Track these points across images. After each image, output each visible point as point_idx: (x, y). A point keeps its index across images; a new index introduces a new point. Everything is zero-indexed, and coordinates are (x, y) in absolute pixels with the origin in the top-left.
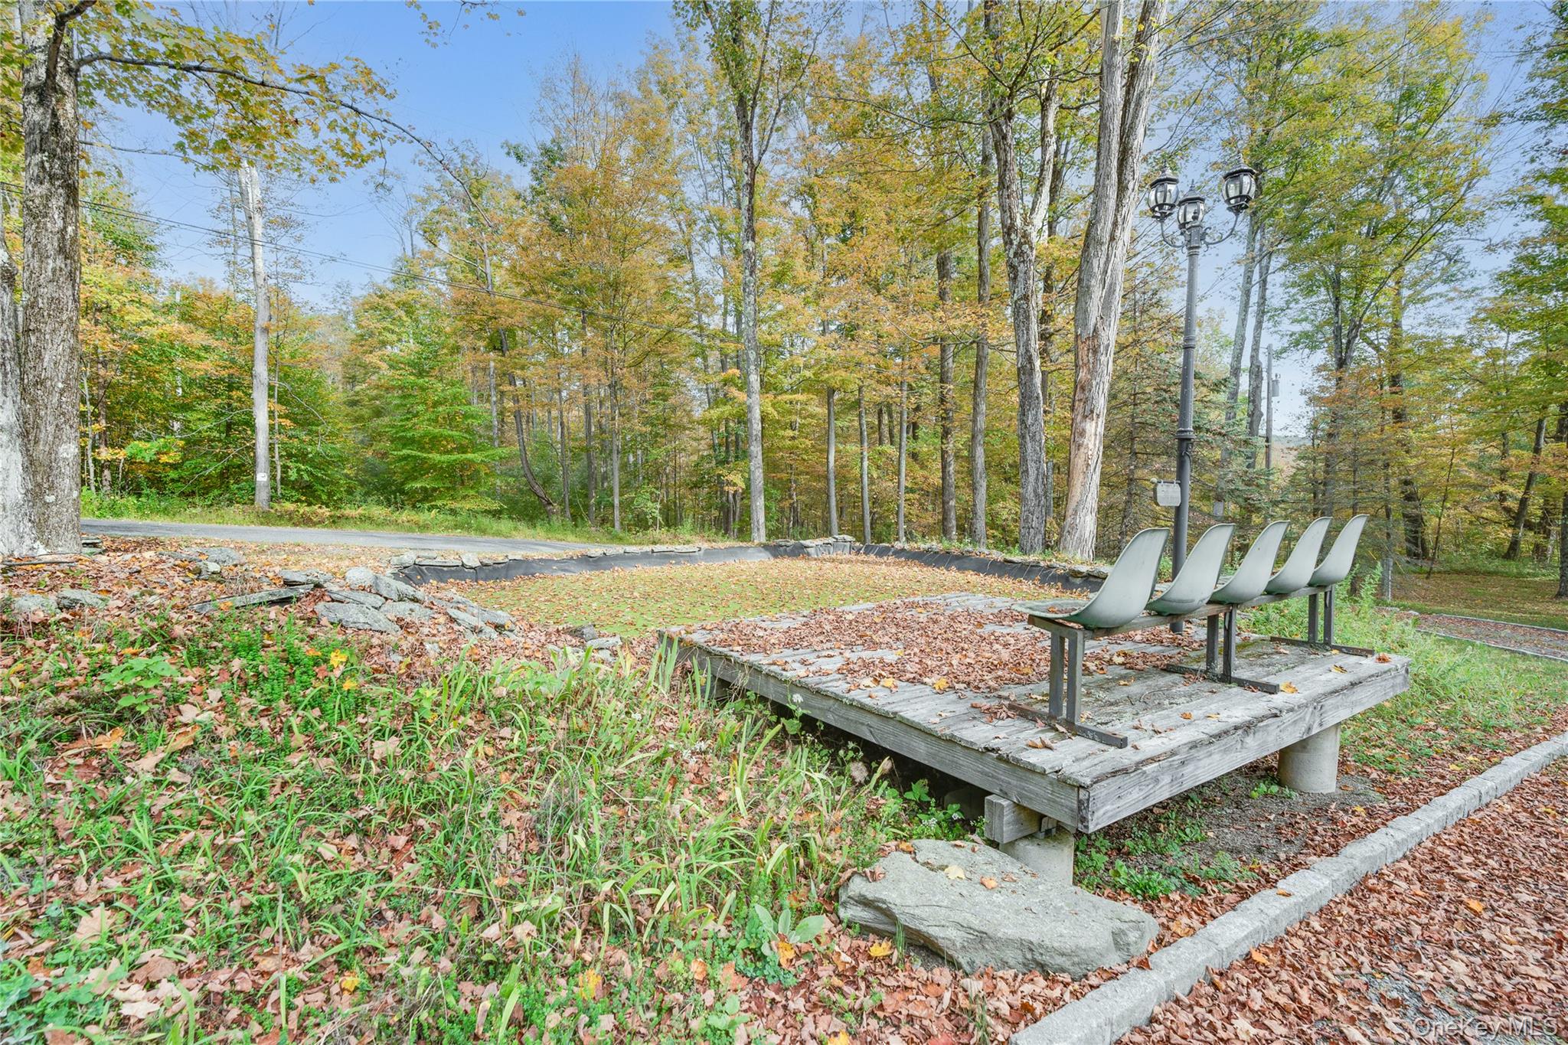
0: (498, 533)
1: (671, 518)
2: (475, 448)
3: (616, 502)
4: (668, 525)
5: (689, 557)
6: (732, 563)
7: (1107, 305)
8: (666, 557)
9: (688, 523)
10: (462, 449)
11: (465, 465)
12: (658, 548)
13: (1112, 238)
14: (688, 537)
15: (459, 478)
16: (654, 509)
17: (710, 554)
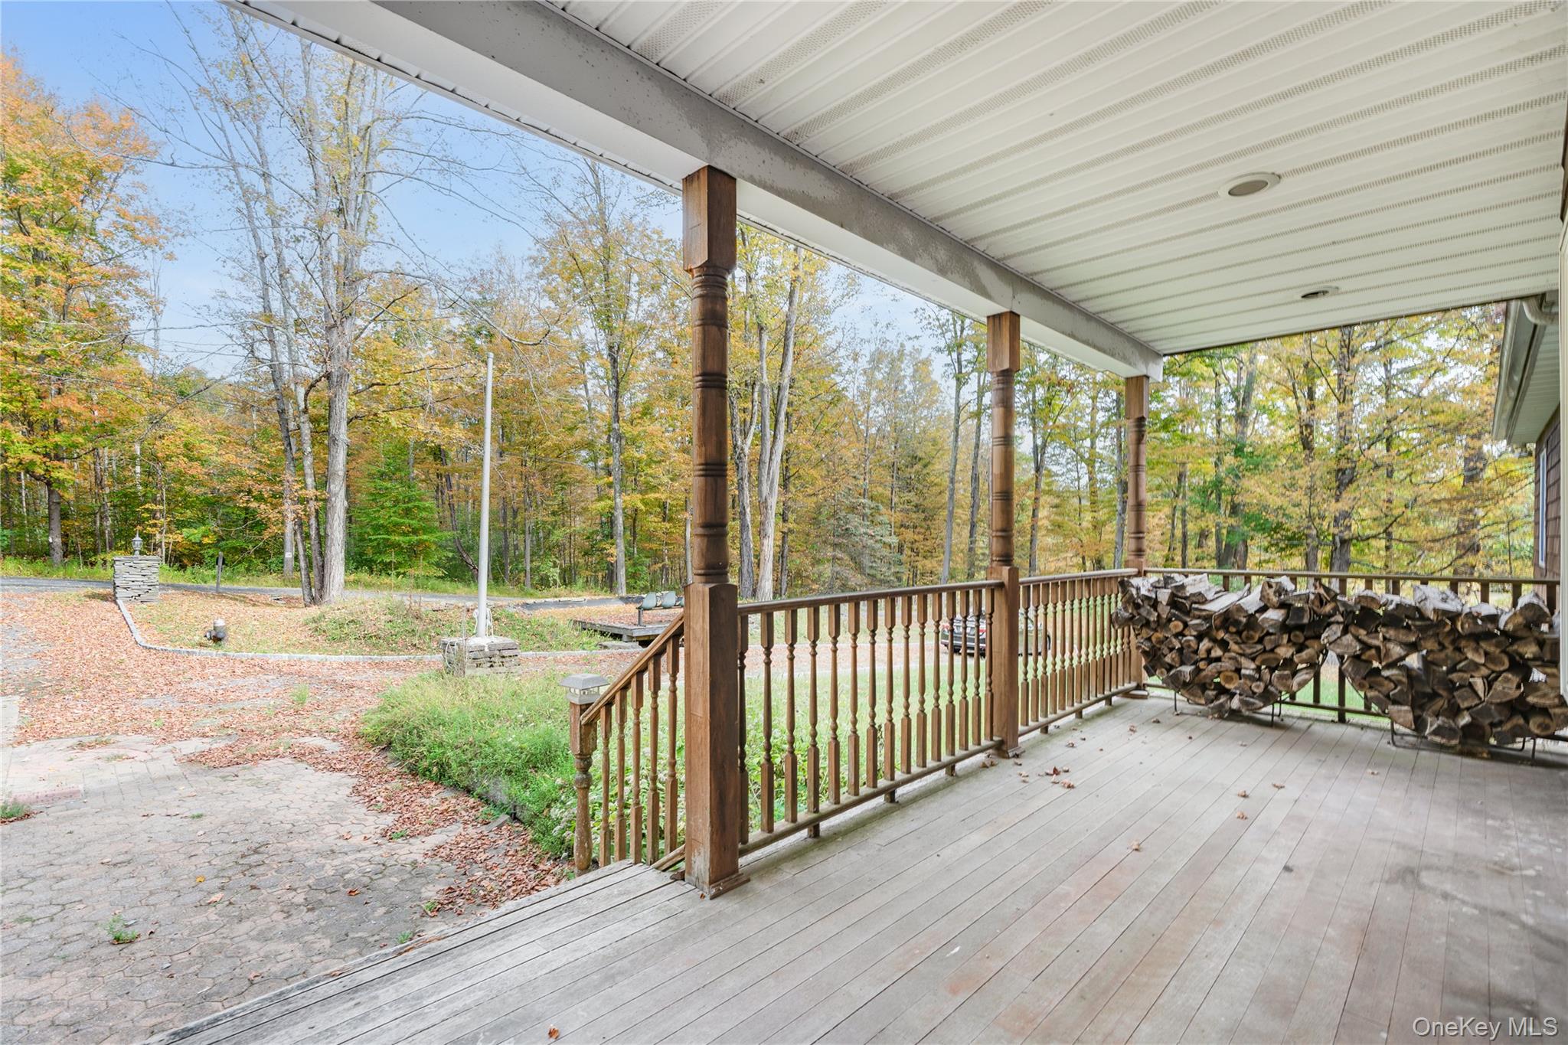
0: (446, 591)
1: (568, 578)
2: (425, 531)
3: (528, 568)
4: (564, 583)
5: (578, 603)
6: (603, 607)
7: (771, 489)
8: (566, 604)
9: (580, 582)
10: (415, 532)
11: (420, 543)
12: (562, 599)
13: (770, 459)
14: (580, 592)
15: (414, 552)
16: (555, 573)
17: (590, 603)
